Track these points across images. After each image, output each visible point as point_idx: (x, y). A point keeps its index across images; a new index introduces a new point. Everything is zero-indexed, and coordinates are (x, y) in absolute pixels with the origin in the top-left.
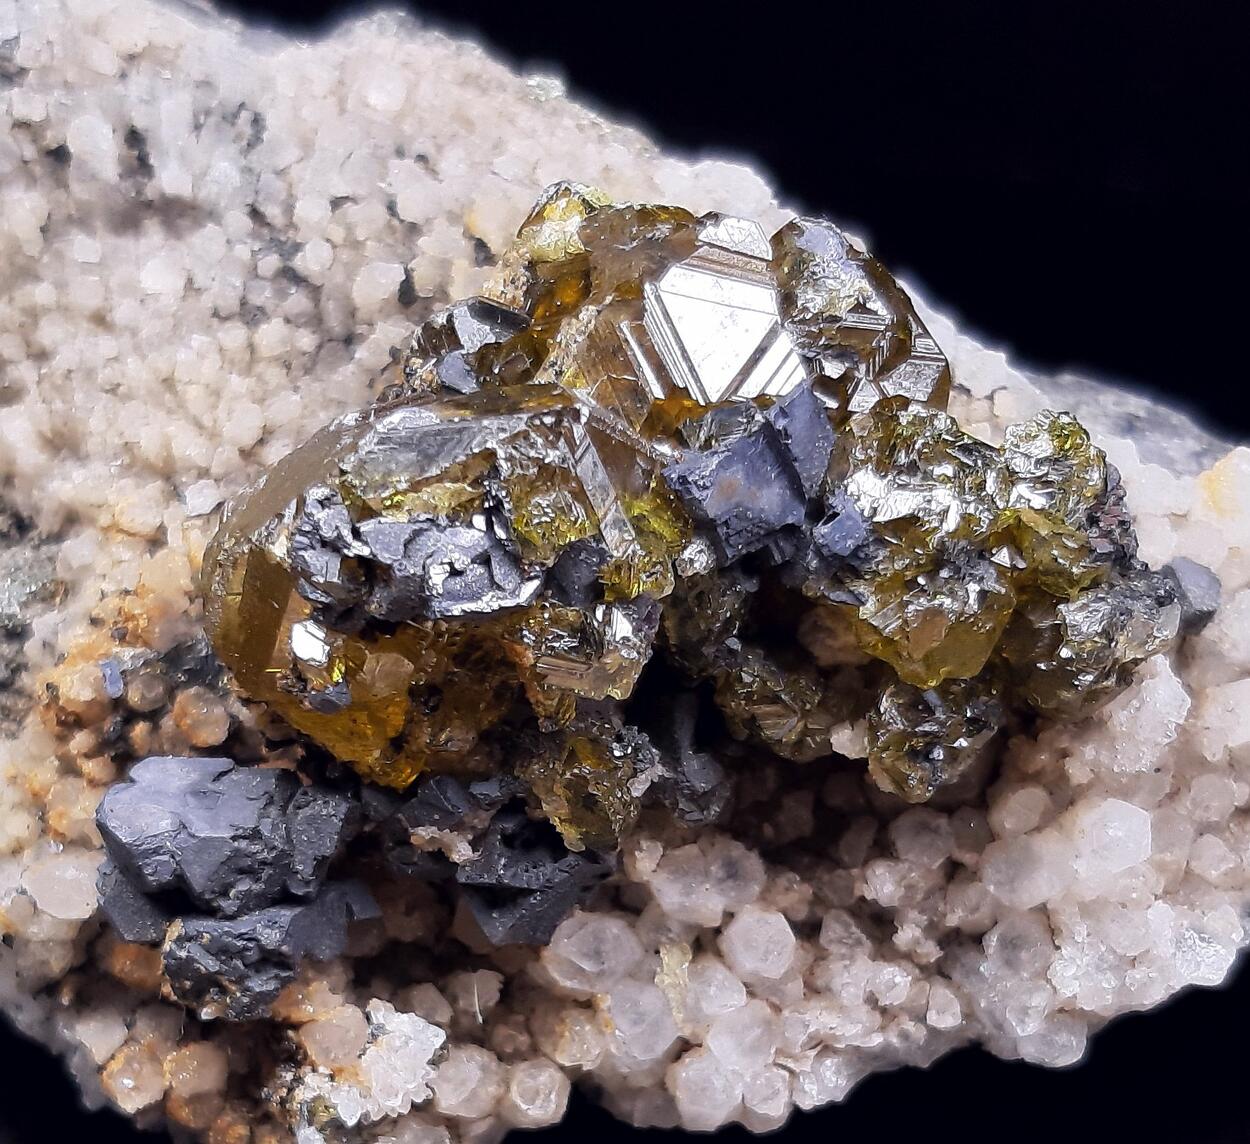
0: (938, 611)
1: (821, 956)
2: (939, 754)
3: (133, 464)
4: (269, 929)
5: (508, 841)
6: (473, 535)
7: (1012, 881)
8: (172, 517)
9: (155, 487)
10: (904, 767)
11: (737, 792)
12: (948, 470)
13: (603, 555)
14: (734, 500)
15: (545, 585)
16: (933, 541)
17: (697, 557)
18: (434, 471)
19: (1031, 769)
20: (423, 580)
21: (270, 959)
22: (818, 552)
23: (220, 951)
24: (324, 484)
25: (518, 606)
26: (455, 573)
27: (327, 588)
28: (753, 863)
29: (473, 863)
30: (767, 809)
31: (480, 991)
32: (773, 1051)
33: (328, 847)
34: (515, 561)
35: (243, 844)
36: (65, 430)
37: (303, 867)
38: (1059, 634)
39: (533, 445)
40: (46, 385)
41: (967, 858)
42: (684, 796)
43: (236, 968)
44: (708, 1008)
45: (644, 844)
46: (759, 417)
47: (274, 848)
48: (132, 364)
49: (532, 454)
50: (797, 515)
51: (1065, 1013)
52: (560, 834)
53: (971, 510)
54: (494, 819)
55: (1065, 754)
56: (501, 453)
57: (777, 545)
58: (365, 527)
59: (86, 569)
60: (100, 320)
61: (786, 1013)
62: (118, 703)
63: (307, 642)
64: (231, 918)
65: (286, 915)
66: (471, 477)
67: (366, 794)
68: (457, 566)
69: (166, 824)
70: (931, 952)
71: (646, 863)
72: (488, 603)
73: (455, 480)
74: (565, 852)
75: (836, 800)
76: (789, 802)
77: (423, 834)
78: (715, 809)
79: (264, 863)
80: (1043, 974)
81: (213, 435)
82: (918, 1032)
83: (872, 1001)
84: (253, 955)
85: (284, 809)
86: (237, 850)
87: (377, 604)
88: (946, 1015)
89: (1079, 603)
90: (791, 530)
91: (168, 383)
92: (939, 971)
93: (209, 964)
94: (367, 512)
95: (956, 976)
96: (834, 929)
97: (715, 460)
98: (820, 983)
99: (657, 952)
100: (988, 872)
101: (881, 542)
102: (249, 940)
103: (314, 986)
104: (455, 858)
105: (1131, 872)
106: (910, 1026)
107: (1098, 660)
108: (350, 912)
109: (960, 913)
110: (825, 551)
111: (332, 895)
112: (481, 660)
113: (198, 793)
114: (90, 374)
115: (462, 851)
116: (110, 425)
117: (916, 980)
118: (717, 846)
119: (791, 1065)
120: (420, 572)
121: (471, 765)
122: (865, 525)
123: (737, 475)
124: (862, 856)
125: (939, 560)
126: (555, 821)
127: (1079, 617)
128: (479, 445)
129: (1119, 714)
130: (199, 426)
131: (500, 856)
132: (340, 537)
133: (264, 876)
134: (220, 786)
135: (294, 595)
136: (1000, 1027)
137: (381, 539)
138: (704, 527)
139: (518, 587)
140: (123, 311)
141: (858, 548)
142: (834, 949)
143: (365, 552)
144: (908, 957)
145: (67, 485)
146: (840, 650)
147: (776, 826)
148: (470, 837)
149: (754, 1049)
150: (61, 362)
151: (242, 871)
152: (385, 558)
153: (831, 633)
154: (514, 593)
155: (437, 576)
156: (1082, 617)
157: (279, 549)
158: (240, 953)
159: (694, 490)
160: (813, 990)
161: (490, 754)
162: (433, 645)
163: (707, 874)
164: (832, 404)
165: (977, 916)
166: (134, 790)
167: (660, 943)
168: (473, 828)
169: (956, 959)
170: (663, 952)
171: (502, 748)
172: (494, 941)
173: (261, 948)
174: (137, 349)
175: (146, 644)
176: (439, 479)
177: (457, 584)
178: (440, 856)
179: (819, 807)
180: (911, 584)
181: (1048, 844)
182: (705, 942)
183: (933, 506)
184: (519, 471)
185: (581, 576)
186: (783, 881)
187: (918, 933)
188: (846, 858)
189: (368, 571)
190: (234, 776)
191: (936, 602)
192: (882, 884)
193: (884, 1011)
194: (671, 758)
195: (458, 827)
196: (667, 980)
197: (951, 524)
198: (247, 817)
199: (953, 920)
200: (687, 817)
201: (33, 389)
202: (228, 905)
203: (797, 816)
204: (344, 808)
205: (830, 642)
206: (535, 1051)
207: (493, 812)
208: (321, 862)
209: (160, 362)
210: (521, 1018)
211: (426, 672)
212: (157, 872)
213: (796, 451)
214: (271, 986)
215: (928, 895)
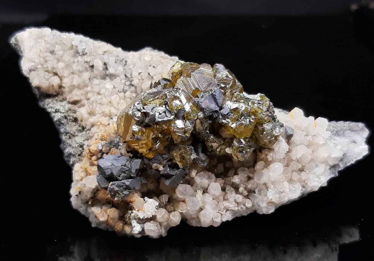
0: (242, 124)
1: (226, 194)
2: (244, 152)
3: (104, 114)
4: (127, 182)
5: (169, 166)
6: (163, 108)
7: (259, 179)
8: (111, 122)
9: (107, 118)
10: (238, 154)
11: (210, 162)
12: (243, 101)
13: (185, 111)
14: (207, 105)
15: (175, 116)
16: (241, 112)
17: (201, 115)
18: (156, 97)
19: (261, 158)
20: (155, 115)
21: (127, 188)
22: (222, 115)
23: (119, 186)
24: (138, 101)
25: (170, 119)
26: (160, 114)
27: (138, 118)
28: (213, 176)
29: (163, 170)
30: (215, 166)
31: (165, 198)
32: (218, 210)
33: (138, 167)
34: (170, 112)
35: (123, 167)
36: (92, 111)
37: (133, 171)
38: (263, 130)
39: (173, 93)
40: (89, 103)
41: (251, 175)
42: (200, 161)
43: (121, 189)
44: (206, 200)
45: (193, 170)
46: (211, 93)
47: (128, 167)
48: (104, 99)
49: (173, 94)
50: (218, 109)
51: (271, 203)
52: (178, 165)
53: (247, 107)
54: (167, 162)
55: (267, 155)
56: (167, 94)
57: (215, 114)
58: (145, 107)
59: (95, 132)
60: (99, 94)
61: (220, 202)
62: (101, 151)
63: (135, 128)
64: (121, 180)
65: (130, 180)
66: (162, 99)
67: (144, 159)
68: (160, 113)
69: (110, 164)
70: (246, 193)
71: (194, 173)
72: (166, 119)
73: (160, 99)
74: (180, 168)
75: (227, 165)
76: (219, 165)
77: (155, 165)
78: (206, 164)
79: (127, 170)
80: (266, 195)
81: (118, 110)
82: (244, 208)
83: (235, 201)
84: (124, 187)
85: (130, 162)
86: (122, 168)
87: (147, 120)
88: (249, 204)
89: (267, 124)
90: (217, 111)
91: (110, 102)
92: (247, 197)
93: (117, 189)
94: (145, 105)
95: (251, 198)
96: (228, 188)
97: (204, 98)
98: (226, 198)
99: (196, 191)
100: (255, 178)
101: (232, 112)
102: (124, 184)
103: (135, 194)
104: (160, 169)
105: (280, 175)
106: (243, 206)
107: (270, 134)
108: (141, 182)
109: (250, 185)
110: (222, 114)
111: (138, 178)
112: (164, 133)
113: (115, 159)
114: (96, 102)
115: (161, 168)
116: (100, 109)
117: (243, 198)
118: (207, 173)
119: (221, 212)
120: (154, 114)
121: (163, 152)
122: (229, 109)
123: (207, 101)
124: (233, 175)
125: (242, 115)
126: (178, 162)
127: (267, 127)
128: (164, 93)
129: (276, 147)
130: (116, 108)
131: (168, 168)
132: (141, 109)
133: (127, 173)
134: (119, 158)
135: (133, 120)
136: (259, 206)
137: (148, 109)
138: (202, 109)
139: (170, 117)
140: (102, 91)
141: (228, 113)
142: (228, 192)
143: (145, 111)
144: (241, 194)
145: (92, 120)
146: (226, 134)
147: (217, 170)
148: (163, 166)
149: (214, 209)
150: (91, 100)
151: (123, 172)
152: (148, 111)
153: (225, 131)
154: (170, 118)
155: (157, 114)
156: (267, 126)
157: (130, 112)
158: (122, 186)
159: (200, 103)
160: (224, 200)
161: (166, 151)
162: (156, 130)
163: (205, 177)
164: (223, 91)
165: (253, 186)
166: (104, 159)
167: (197, 189)
168: (163, 164)
169: (251, 195)
170: (197, 191)
171: (168, 149)
172: (167, 185)
173: (126, 186)
174: (105, 97)
175: (106, 140)
176: (158, 98)
177: (160, 116)
178: (157, 170)
179: (225, 167)
180: (238, 120)
181: (265, 171)
182: (205, 191)
183: (240, 106)
184: (170, 97)
185: (181, 115)
186: (218, 179)
187: (243, 189)
188: (230, 175)
189: (145, 114)
190: (121, 157)
191: (242, 122)
192: (236, 179)
193: (238, 203)
194: (198, 154)
195: (160, 164)
196: (198, 196)
197: (243, 109)
198: (124, 162)
199: (249, 186)
200: (201, 165)
201: (87, 104)
202: (120, 178)
203: (220, 168)
204: (141, 160)
205: (224, 133)
206: (174, 211)
207: (167, 161)
208: (136, 170)
209: (109, 99)
210: (172, 204)
211: (155, 135)
212: (108, 172)
213: (217, 98)
214: (128, 193)
215: (245, 182)
